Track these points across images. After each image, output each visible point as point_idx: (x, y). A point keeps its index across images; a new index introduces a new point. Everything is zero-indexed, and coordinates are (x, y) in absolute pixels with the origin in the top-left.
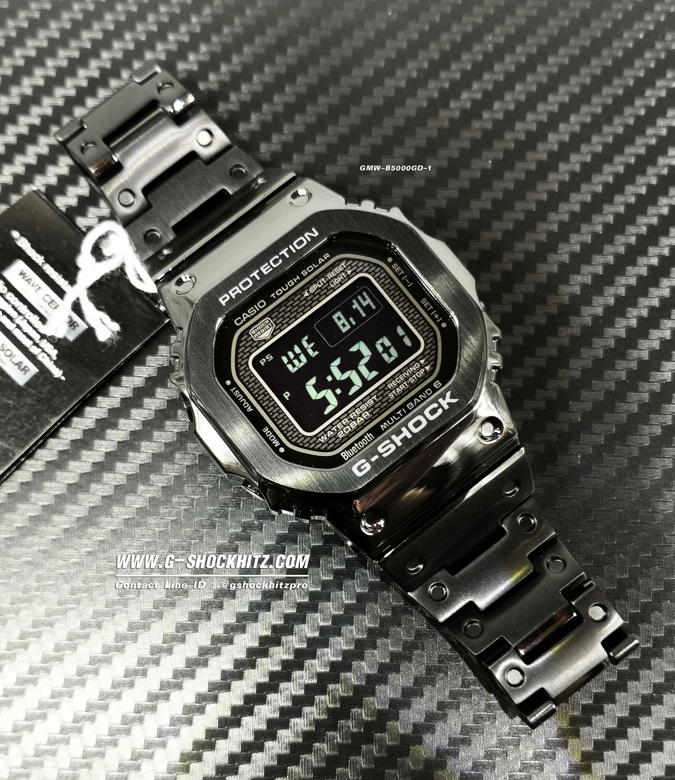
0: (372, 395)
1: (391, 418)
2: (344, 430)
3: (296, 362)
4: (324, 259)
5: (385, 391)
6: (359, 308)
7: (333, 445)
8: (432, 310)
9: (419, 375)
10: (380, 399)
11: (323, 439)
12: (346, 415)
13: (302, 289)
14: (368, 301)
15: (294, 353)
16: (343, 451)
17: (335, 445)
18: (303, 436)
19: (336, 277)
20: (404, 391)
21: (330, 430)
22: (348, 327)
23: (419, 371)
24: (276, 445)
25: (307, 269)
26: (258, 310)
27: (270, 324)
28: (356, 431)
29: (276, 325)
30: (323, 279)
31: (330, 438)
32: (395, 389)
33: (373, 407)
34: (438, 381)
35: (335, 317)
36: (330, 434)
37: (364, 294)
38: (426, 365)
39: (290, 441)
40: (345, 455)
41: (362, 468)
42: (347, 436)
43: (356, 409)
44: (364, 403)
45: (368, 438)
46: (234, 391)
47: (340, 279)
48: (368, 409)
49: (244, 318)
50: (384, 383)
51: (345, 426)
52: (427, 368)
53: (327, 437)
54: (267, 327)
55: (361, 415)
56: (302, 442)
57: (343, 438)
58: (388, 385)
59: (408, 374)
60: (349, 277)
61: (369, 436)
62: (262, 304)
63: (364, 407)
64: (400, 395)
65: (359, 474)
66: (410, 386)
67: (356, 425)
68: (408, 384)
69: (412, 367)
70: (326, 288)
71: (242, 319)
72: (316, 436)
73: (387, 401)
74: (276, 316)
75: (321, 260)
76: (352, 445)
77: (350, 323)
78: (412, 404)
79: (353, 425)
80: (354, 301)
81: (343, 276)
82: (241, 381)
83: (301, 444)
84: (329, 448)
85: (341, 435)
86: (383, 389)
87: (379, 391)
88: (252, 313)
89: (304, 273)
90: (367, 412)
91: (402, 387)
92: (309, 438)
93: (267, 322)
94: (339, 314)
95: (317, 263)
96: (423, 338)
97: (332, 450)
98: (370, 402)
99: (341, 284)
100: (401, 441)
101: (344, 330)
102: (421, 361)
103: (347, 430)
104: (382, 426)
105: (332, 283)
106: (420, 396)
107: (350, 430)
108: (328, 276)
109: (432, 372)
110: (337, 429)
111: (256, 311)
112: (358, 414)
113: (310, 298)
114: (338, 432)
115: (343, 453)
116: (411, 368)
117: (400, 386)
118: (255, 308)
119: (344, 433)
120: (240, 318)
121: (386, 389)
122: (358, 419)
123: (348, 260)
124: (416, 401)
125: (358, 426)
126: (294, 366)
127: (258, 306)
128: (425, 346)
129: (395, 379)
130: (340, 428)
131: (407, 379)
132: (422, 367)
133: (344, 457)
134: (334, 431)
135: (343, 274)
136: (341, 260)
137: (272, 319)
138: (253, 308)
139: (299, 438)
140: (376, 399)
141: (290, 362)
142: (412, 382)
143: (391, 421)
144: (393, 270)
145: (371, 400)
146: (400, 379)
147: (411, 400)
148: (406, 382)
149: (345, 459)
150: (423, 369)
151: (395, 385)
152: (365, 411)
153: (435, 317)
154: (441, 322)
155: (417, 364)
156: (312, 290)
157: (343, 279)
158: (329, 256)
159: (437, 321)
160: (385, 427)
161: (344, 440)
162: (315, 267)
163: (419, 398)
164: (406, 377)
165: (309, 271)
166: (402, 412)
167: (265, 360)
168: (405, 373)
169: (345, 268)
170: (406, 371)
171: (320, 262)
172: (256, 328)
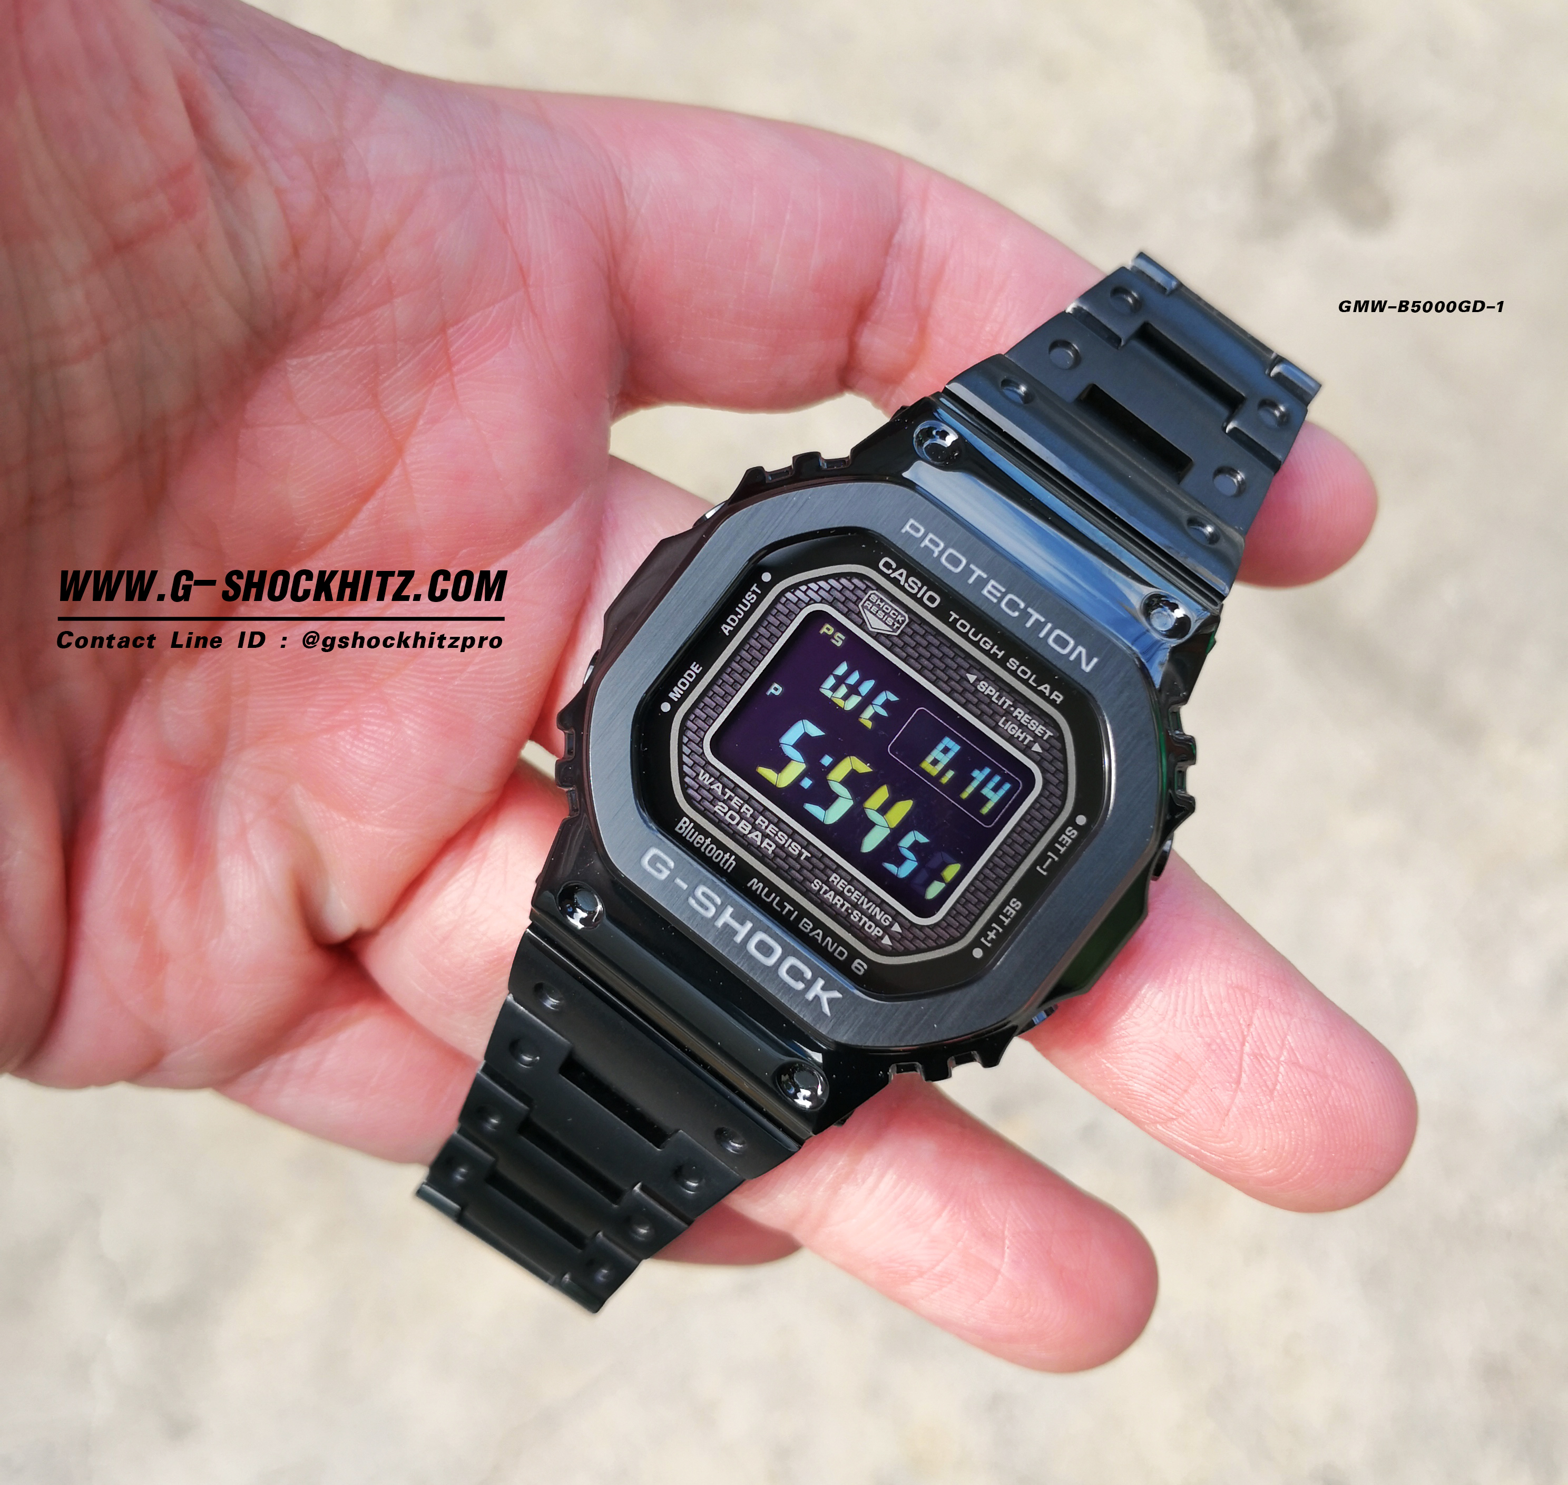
0: (811, 848)
1: (774, 895)
2: (731, 812)
3: (843, 690)
4: (1051, 693)
5: (822, 871)
6: (975, 784)
7: (699, 798)
8: (1001, 923)
9: (870, 927)
10: (807, 864)
11: (705, 779)
12: (761, 809)
13: (983, 668)
14: (993, 798)
15: (859, 683)
16: (691, 820)
17: (699, 802)
18: (702, 740)
19: (1021, 725)
20: (832, 906)
21: (724, 786)
22: (934, 771)
23: (876, 926)
24: (671, 695)
25: (1022, 667)
26: (919, 596)
28: (734, 835)
29: (899, 637)
30: (1009, 702)
31: (709, 790)
32: (831, 889)
33: (788, 854)
34: (866, 966)
35: (947, 742)
36: (717, 788)
37: (1007, 786)
38: (891, 938)
39: (685, 717)
40: (684, 826)
41: (659, 865)
42: (719, 820)
43: (775, 825)
44: (790, 836)
45: (727, 860)
46: (754, 592)
47: (1018, 733)
48: (782, 847)
49: (896, 575)
50: (839, 866)
51: (738, 812)
52: (886, 941)
53: (711, 784)
54: (890, 621)
55: (765, 836)
56: (689, 739)
57: (714, 813)
58: (835, 875)
59: (865, 907)
60: (1026, 750)
61: (731, 861)
62: (932, 599)
63: (782, 838)
64: (822, 901)
65: (645, 861)
66: (844, 914)
67: (746, 832)
68: (846, 910)
69: (881, 910)
70: (995, 712)
71: (894, 570)
72: (708, 763)
73: (805, 879)
74: (915, 632)
75: (1046, 688)
76: (707, 834)
77: (943, 773)
78: (809, 928)
79: (744, 827)
80: (987, 771)
81: (1026, 738)
82: (776, 599)
83: (685, 740)
84: (690, 791)
85: (719, 808)
86: (827, 866)
87: (820, 860)
88: (910, 586)
89: (1013, 663)
90: (774, 846)
91: (839, 901)
92: (700, 751)
93: (900, 618)
94: (955, 748)
95: (1039, 682)
96: (944, 919)
97: (689, 799)
98: (795, 849)
99: (1010, 739)
100: (726, 925)
101: (926, 765)
102: (896, 924)
103: (732, 818)
104: (755, 880)
106: (829, 939)
107: (734, 823)
108: (1018, 710)
109: (883, 951)
110: (730, 798)
111: (914, 592)
112: (768, 831)
113: (968, 686)
114: (724, 801)
115: (688, 822)
116: (878, 909)
117: (838, 897)
118: (920, 589)
119: (725, 814)
120: (894, 566)
121: (829, 872)
122: (757, 833)
123: (1061, 738)
124: (818, 934)
125: (744, 836)
126: (834, 689)
127: (926, 594)
128: (928, 926)
129: (849, 883)
130: (732, 803)
131: (855, 906)
132: (886, 930)
133: (681, 824)
134: (724, 794)
135: (1030, 738)
136: (1057, 727)
137: (908, 625)
138: (920, 584)
139: (695, 732)
140: (802, 858)
141: (840, 680)
142: (852, 916)
143: (768, 895)
144: (1062, 831)
145: (800, 848)
146: (853, 893)
147: (818, 924)
148: (850, 906)
149: (677, 829)
150: (881, 932)
151: (838, 886)
152: (775, 842)
153: (989, 933)
154: (982, 946)
155: (890, 919)
156: (983, 686)
157: (1020, 739)
158: (1059, 701)
159: (983, 940)
160: (754, 888)
161: (712, 816)
162: (1031, 681)
163: (824, 939)
164: (859, 903)
165: (1019, 672)
166: (790, 913)
167: (830, 633)
168: (866, 900)
169: (1042, 738)
170: (870, 900)
171: (1041, 688)
172: (882, 600)
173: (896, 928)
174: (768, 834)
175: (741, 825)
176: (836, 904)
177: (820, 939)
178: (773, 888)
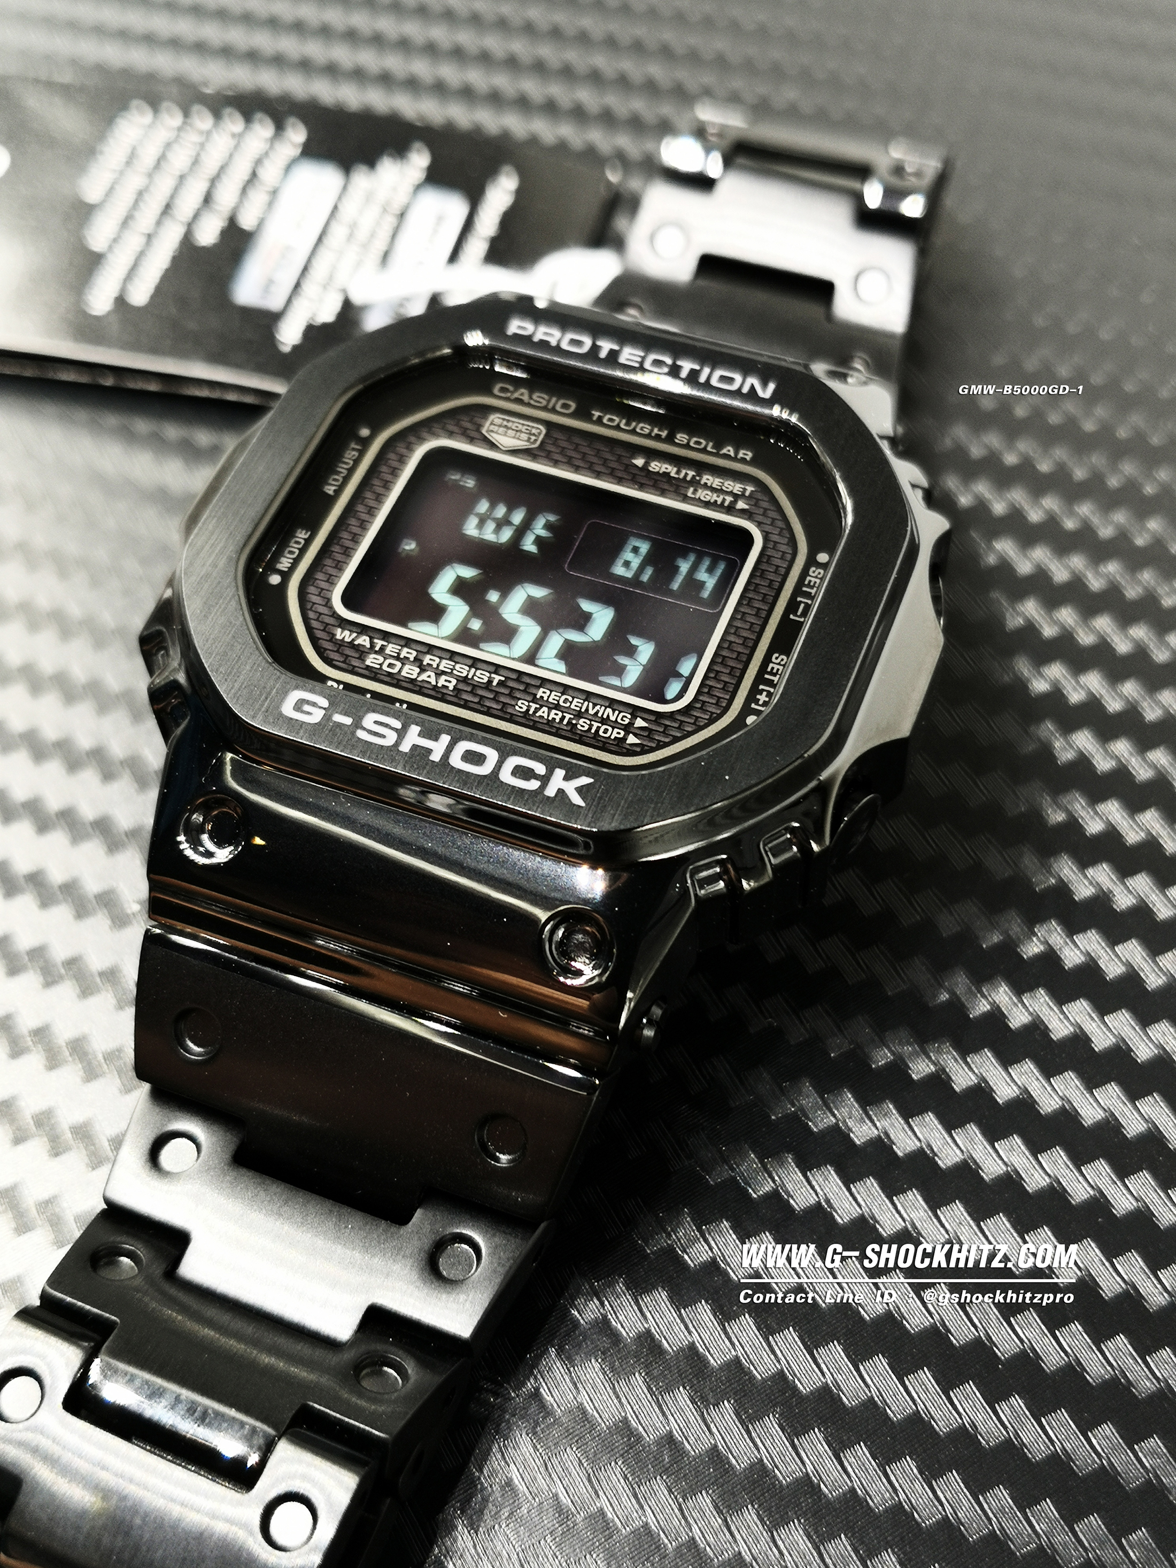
0: (501, 671)
2: (388, 661)
3: (490, 526)
4: (736, 453)
5: (524, 691)
6: (683, 572)
7: (340, 657)
8: (769, 684)
9: (605, 732)
10: (501, 689)
11: (343, 635)
12: (425, 648)
13: (648, 450)
14: (710, 581)
15: (508, 514)
16: (338, 682)
17: (344, 662)
18: (329, 599)
19: (713, 490)
20: (550, 723)
21: (371, 638)
22: (628, 573)
23: (613, 728)
24: (278, 566)
25: (694, 438)
26: (550, 407)
27: (533, 438)
28: (398, 683)
29: (540, 447)
30: (691, 474)
31: (353, 647)
32: (542, 706)
33: (474, 686)
35: (633, 542)
36: (364, 641)
38: (636, 735)
39: (302, 583)
41: (306, 708)
42: (376, 673)
43: (449, 659)
44: (471, 666)
46: (354, 449)
47: (714, 498)
48: (465, 680)
49: (516, 395)
51: (398, 658)
52: (632, 739)
53: (353, 640)
54: (524, 436)
55: (439, 673)
56: (313, 603)
57: (368, 668)
58: (542, 690)
60: (730, 510)
62: (565, 406)
63: (462, 670)
64: (535, 721)
66: (568, 727)
67: (414, 677)
68: (569, 722)
69: (614, 711)
70: (677, 486)
71: (513, 393)
72: (343, 620)
73: (505, 704)
74: (556, 439)
75: (728, 450)
76: (363, 691)
77: (639, 572)
79: (410, 671)
80: (691, 556)
81: (724, 499)
82: (382, 450)
83: (308, 605)
84: (330, 655)
85: (372, 660)
86: (528, 684)
87: (517, 680)
88: (536, 400)
89: (682, 438)
90: (454, 681)
91: (555, 715)
92: (330, 612)
93: (534, 431)
94: (645, 545)
95: (719, 445)
96: (695, 699)
97: (329, 661)
98: (482, 677)
99: (707, 505)
100: (416, 747)
101: (617, 570)
102: (639, 719)
103: (391, 666)
105: (695, 490)
107: (395, 671)
108: (705, 477)
109: (628, 752)
110: (382, 649)
111: (543, 404)
112: (441, 668)
113: (637, 470)
114: (376, 652)
115: (335, 685)
116: (609, 710)
117: (554, 711)
118: (549, 399)
119: (381, 665)
120: (512, 387)
121: (532, 689)
122: (429, 673)
123: (766, 491)
125: (413, 681)
126: (479, 527)
127: (558, 402)
128: (679, 711)
129: (563, 694)
130: (387, 651)
131: (578, 714)
132: (628, 729)
134: (372, 645)
135: (729, 498)
136: (756, 482)
137: (546, 435)
138: (547, 396)
139: (319, 595)
140: (495, 683)
141: (484, 517)
142: (579, 726)
144: (805, 574)
145: (488, 674)
146: (571, 703)
148: (572, 717)
150: (622, 733)
151: (551, 700)
152: (455, 677)
153: (758, 697)
154: (756, 713)
155: (629, 716)
156: (656, 467)
157: (719, 503)
158: (748, 458)
159: (753, 706)
161: (365, 672)
162: (709, 449)
164: (583, 710)
165: (692, 444)
168: (591, 705)
169: (743, 495)
170: (595, 705)
171: (724, 451)
172: (508, 421)
173: (639, 723)
174: (443, 671)
175: (405, 670)
176: (554, 719)
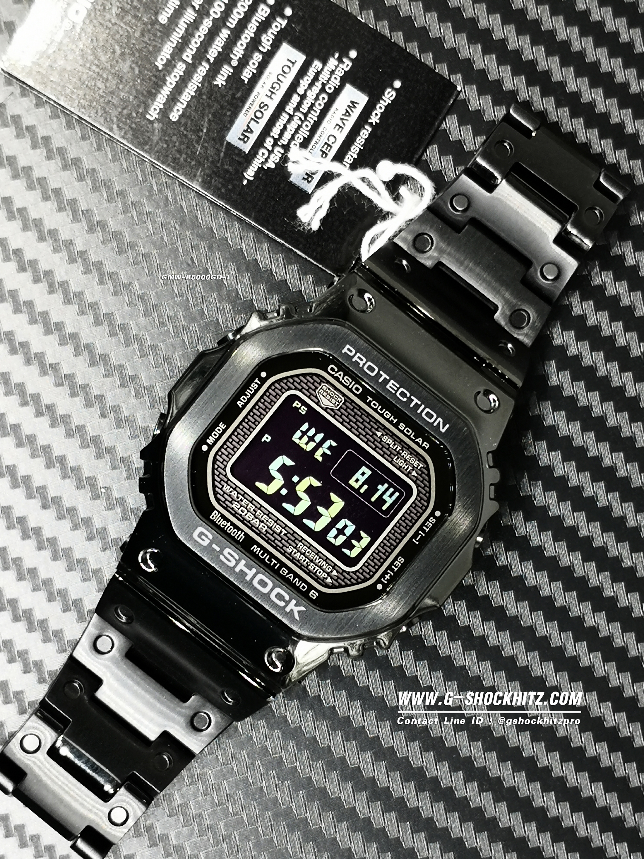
0: (287, 528)
1: (266, 554)
2: (242, 508)
3: (305, 439)
4: (423, 443)
5: (294, 541)
6: (379, 493)
7: (223, 500)
8: (392, 570)
9: (320, 573)
10: (285, 537)
11: (227, 489)
12: (259, 506)
13: (385, 429)
14: (389, 501)
15: (315, 435)
16: (219, 512)
17: (224, 502)
18: (226, 467)
19: (405, 461)
20: (299, 561)
21: (238, 493)
22: (356, 486)
23: (323, 572)
24: (208, 441)
25: (407, 428)
26: (350, 387)
27: (337, 403)
28: (243, 521)
29: (339, 410)
30: (399, 448)
31: (230, 496)
32: (298, 551)
33: (274, 532)
34: (317, 594)
35: (364, 469)
36: (234, 494)
37: (397, 494)
38: (331, 578)
39: (217, 453)
40: (215, 516)
41: (203, 537)
42: (236, 513)
43: (268, 515)
44: (276, 522)
45: (240, 535)
46: (256, 383)
47: (404, 465)
48: (270, 528)
49: (337, 375)
50: (303, 539)
51: (246, 508)
52: (329, 580)
53: (231, 492)
54: (334, 401)
55: (261, 521)
56: (219, 466)
58: (301, 543)
59: (317, 561)
60: (408, 474)
61: (242, 535)
62: (357, 389)
63: (271, 523)
64: (293, 558)
65: (195, 535)
66: (306, 565)
67: (250, 519)
68: (307, 563)
69: (327, 563)
70: (391, 453)
71: (336, 372)
72: (229, 480)
73: (284, 545)
74: (348, 407)
75: (419, 440)
76: (228, 520)
77: (361, 487)
78: (286, 573)
79: (249, 517)
80: (386, 485)
81: (408, 468)
82: (270, 387)
83: (216, 467)
84: (218, 496)
85: (235, 505)
86: (296, 539)
87: (292, 535)
88: (345, 381)
89: (402, 426)
90: (266, 527)
91: (302, 558)
92: (224, 473)
93: (339, 400)
94: (368, 473)
95: (416, 437)
96: (361, 568)
97: (218, 500)
98: (278, 529)
99: (399, 469)
100: (241, 571)
101: (352, 482)
102: (335, 571)
103: (243, 511)
105: (398, 458)
106: (297, 579)
107: (243, 514)
108: (404, 452)
109: (327, 586)
110: (241, 500)
111: (347, 385)
112: (263, 519)
113: (376, 438)
114: (238, 502)
115: (217, 513)
116: (324, 563)
117: (302, 556)
118: (351, 383)
119: (238, 509)
120: (336, 370)
121: (297, 541)
122: (257, 519)
123: (428, 468)
124: (291, 577)
125: (249, 522)
126: (300, 438)
127: (354, 386)
128: (352, 572)
129: (309, 548)
130: (243, 503)
131: (312, 561)
132: (329, 574)
133: (213, 514)
134: (238, 498)
135: (410, 468)
136: (425, 462)
137: (344, 404)
138: (351, 381)
139: (222, 463)
140: (282, 533)
141: (304, 433)
142: (310, 567)
143: (262, 555)
144: (427, 520)
145: (281, 528)
146: (310, 554)
147: (290, 571)
148: (309, 561)
149: (211, 517)
150: (326, 576)
151: (302, 550)
152: (267, 525)
153: (386, 576)
154: (382, 583)
155: (331, 568)
156: (385, 439)
157: (405, 469)
158: (426, 448)
159: (382, 579)
160: (255, 551)
161: (231, 510)
162: (412, 436)
163: (294, 579)
164: (314, 559)
165: (405, 431)
166: (275, 565)
167: (298, 406)
168: (318, 557)
169: (417, 468)
170: (320, 558)
171: (417, 440)
172: (329, 389)
173: (335, 573)
174: (263, 521)
175: (248, 515)
176: (301, 560)
177: (291, 579)
178: (265, 551)
